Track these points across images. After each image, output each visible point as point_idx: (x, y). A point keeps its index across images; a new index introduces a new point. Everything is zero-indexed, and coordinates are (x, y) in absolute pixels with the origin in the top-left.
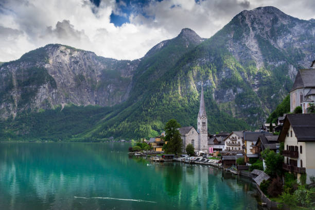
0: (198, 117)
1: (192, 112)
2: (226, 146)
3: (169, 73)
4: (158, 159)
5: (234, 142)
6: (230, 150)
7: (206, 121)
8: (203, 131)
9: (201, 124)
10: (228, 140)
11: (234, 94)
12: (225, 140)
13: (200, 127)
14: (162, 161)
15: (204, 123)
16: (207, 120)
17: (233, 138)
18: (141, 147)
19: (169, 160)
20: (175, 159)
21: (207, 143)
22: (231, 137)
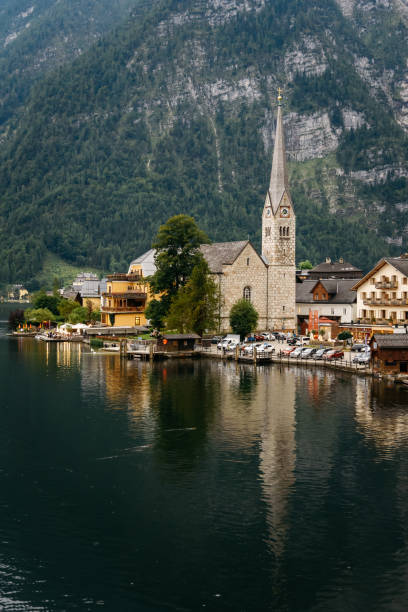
0: (265, 211)
1: (188, 193)
2: (360, 305)
3: (106, 45)
4: (147, 351)
5: (389, 293)
6: (374, 320)
7: (291, 222)
8: (282, 256)
9: (274, 232)
10: (369, 288)
11: (334, 132)
12: (357, 288)
13: (269, 244)
14: (158, 358)
15: (284, 231)
16: (293, 218)
17: (386, 279)
18: (56, 312)
19: (182, 353)
20: (198, 349)
21: (293, 298)
22: (378, 278)
